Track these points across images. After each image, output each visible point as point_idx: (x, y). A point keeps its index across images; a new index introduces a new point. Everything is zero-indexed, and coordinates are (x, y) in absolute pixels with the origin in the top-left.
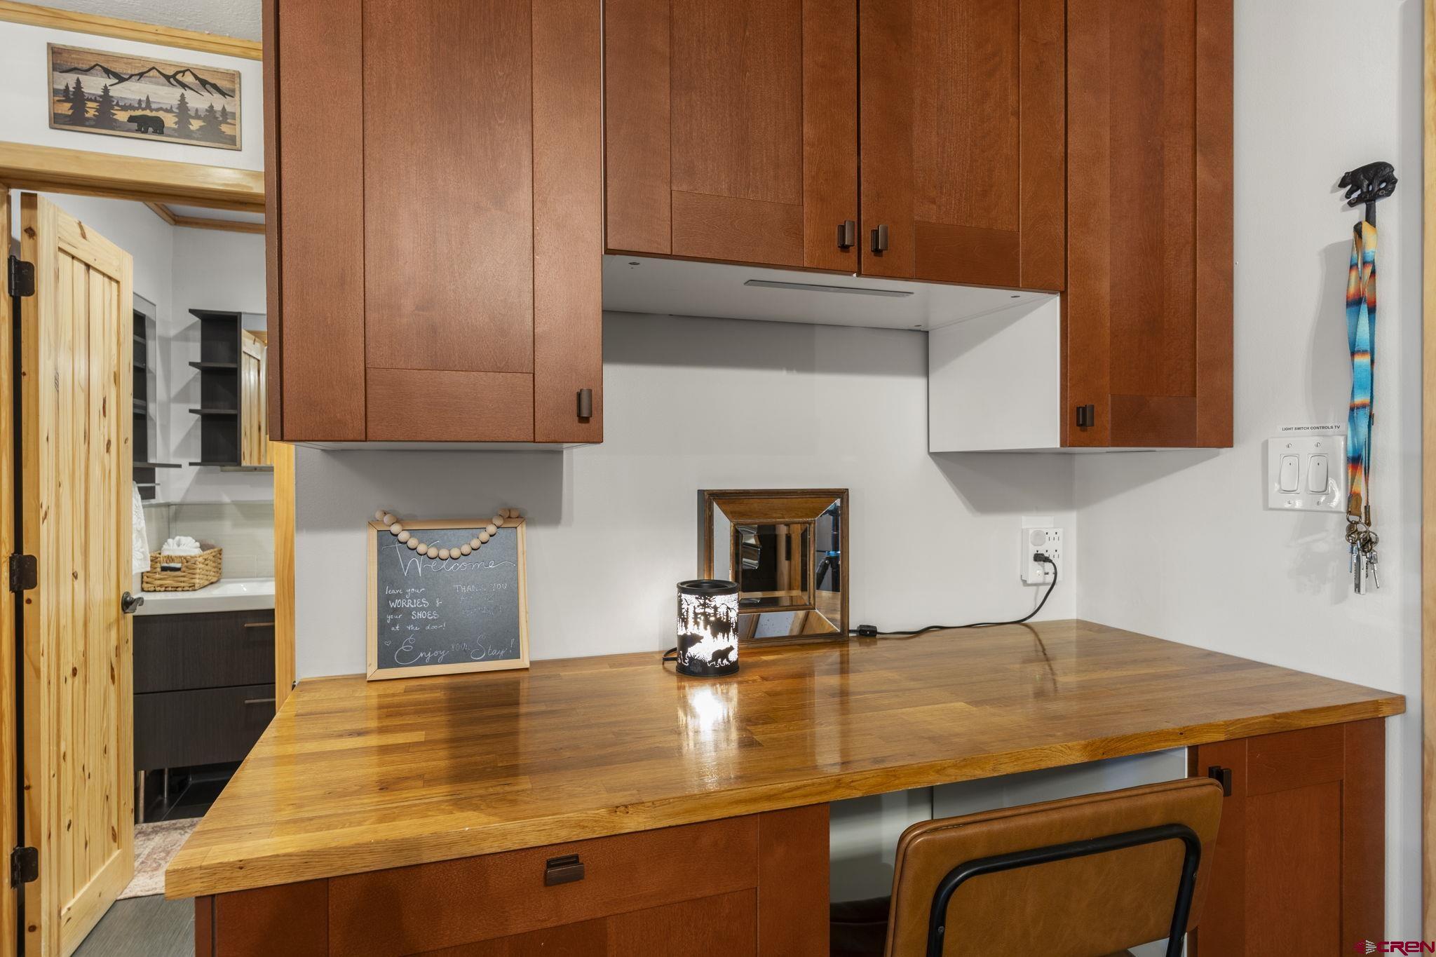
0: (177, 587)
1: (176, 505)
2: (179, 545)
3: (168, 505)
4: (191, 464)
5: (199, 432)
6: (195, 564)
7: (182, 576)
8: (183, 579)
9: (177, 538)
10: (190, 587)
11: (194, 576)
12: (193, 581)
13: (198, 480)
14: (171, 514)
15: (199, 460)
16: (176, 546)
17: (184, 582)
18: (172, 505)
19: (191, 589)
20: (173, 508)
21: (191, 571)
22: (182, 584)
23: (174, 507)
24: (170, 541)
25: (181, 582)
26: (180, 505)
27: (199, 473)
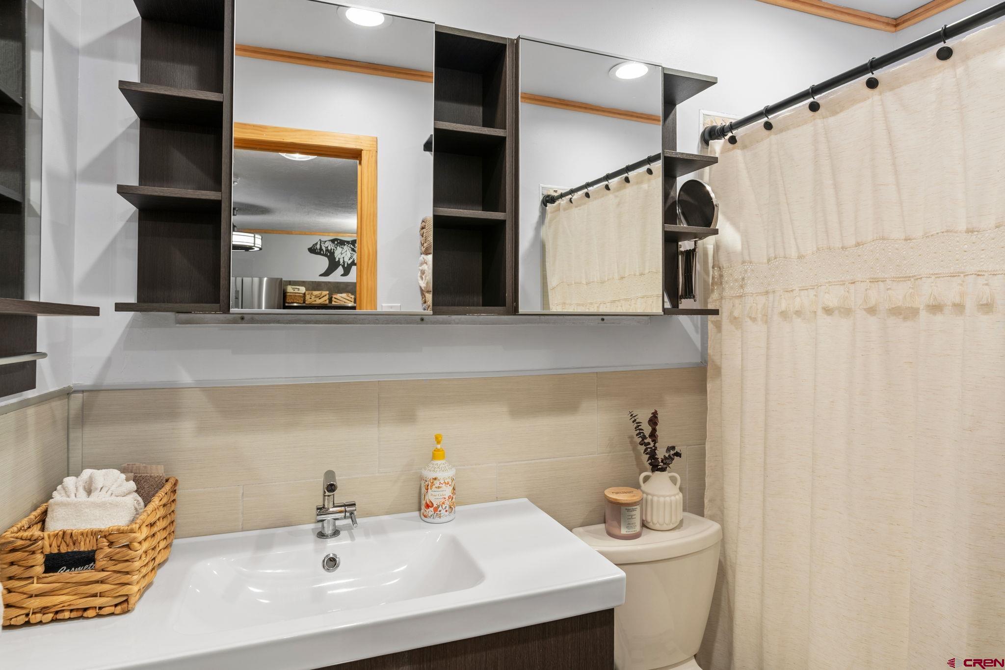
0: (85, 610)
1: (83, 391)
2: (89, 492)
3: (67, 393)
4: (120, 307)
5: (133, 244)
6: (128, 546)
7: (97, 582)
8: (99, 588)
9: (87, 473)
10: (116, 605)
11: (125, 579)
12: (125, 590)
13: (128, 341)
14: (73, 412)
15: (132, 299)
16: (82, 494)
17: (101, 595)
18: (76, 392)
19: (119, 609)
20: (77, 400)
21: (119, 567)
22: (98, 602)
23: (81, 395)
24: (70, 481)
25: (95, 595)
26: (92, 392)
27: (132, 325)
